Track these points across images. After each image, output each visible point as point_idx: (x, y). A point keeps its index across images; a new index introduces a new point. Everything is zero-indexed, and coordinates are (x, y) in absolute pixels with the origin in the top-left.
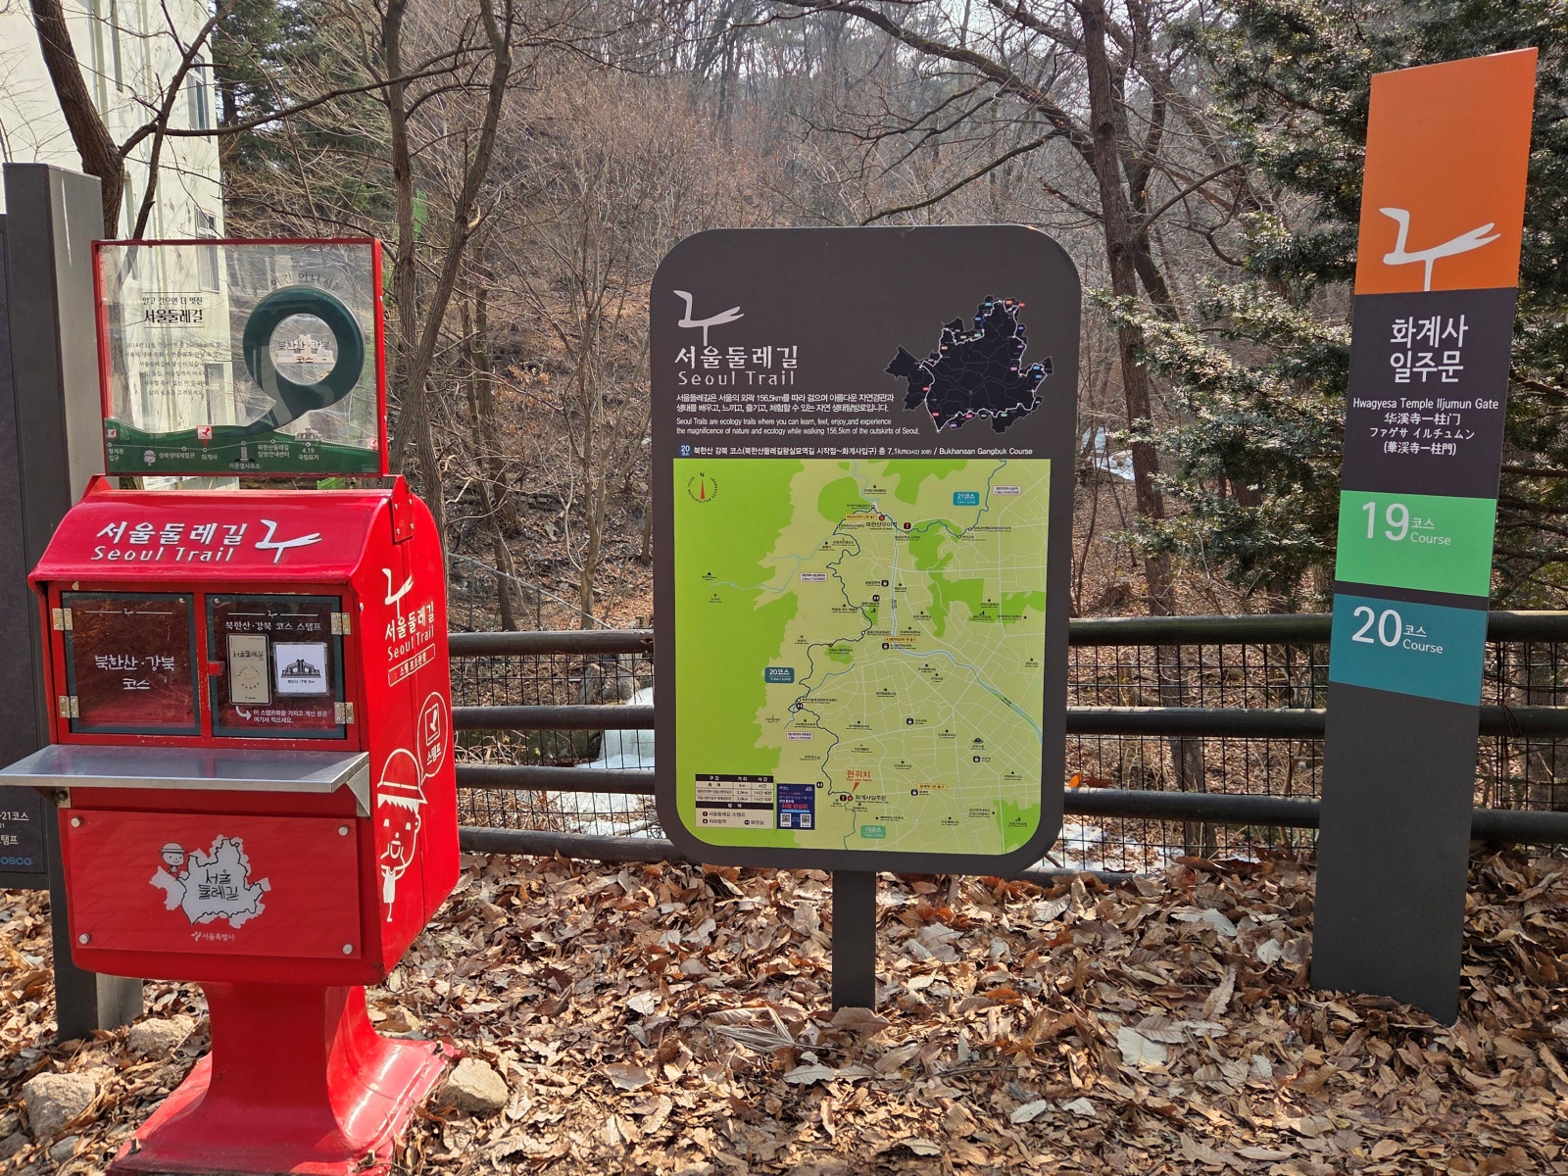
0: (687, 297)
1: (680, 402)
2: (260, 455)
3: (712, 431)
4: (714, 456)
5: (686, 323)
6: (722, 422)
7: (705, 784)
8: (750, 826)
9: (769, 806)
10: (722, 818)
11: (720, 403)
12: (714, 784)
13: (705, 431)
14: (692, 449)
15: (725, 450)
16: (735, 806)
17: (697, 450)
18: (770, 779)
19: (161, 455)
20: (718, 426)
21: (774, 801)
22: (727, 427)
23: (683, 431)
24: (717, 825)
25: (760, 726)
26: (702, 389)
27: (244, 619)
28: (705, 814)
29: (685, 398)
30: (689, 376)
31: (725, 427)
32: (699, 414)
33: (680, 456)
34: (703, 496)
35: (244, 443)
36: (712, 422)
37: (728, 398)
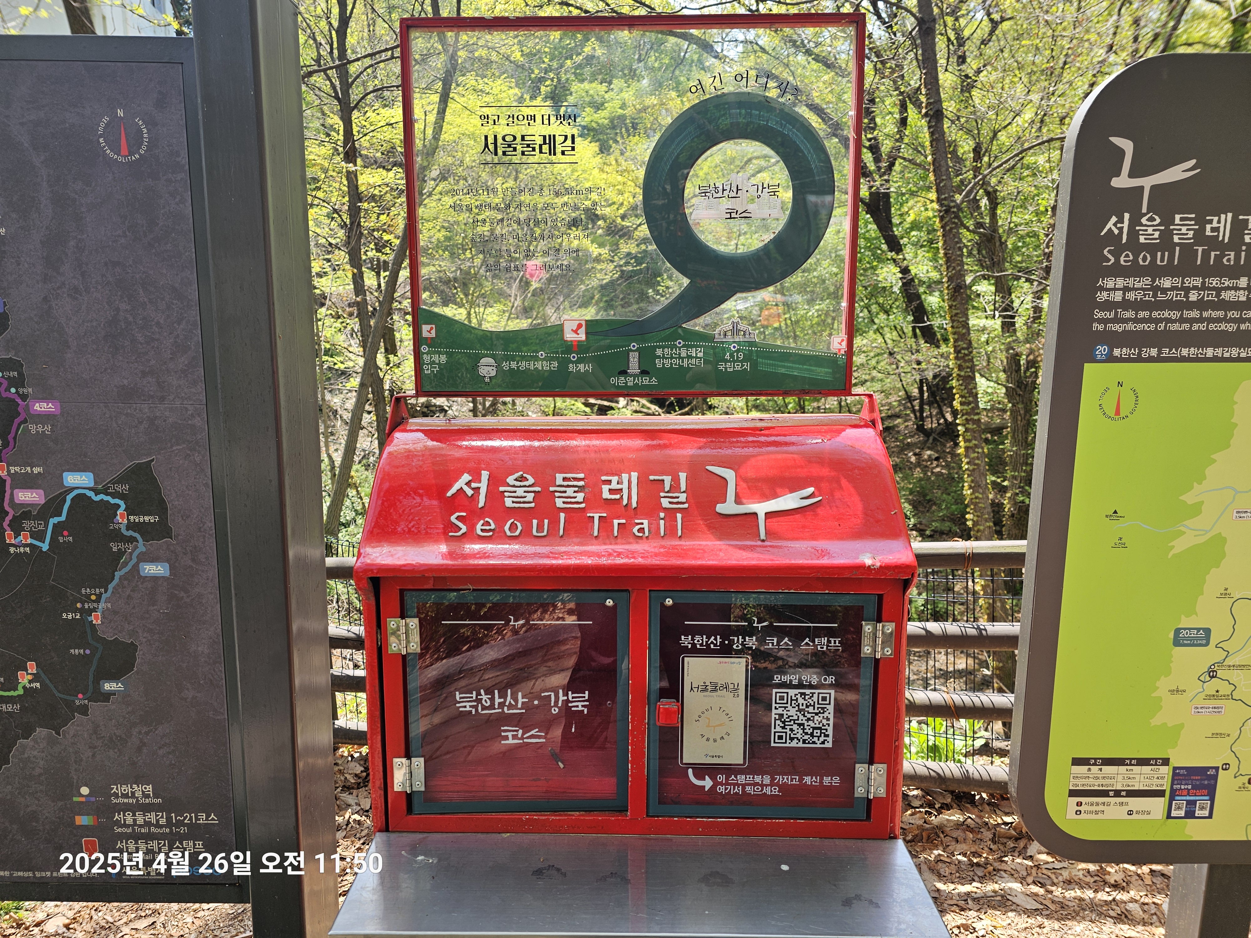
0: (1127, 145)
1: (1102, 289)
2: (659, 364)
3: (1140, 327)
4: (1139, 359)
5: (1122, 181)
6: (1155, 314)
7: (1083, 769)
8: (1134, 816)
9: (1160, 794)
10: (1101, 808)
11: (1156, 289)
12: (1095, 769)
13: (1130, 326)
14: (1111, 351)
15: (1154, 352)
16: (1117, 793)
17: (1117, 352)
18: (1166, 762)
19: (505, 365)
20: (1150, 320)
21: (1167, 787)
22: (1160, 320)
23: (1101, 327)
24: (1093, 816)
25: (1160, 699)
26: (1134, 271)
27: (709, 632)
28: (1079, 804)
29: (1110, 283)
30: (1116, 254)
31: (1157, 321)
32: (1125, 304)
33: (1094, 361)
34: (1118, 412)
35: (634, 346)
36: (1142, 314)
37: (1167, 283)
